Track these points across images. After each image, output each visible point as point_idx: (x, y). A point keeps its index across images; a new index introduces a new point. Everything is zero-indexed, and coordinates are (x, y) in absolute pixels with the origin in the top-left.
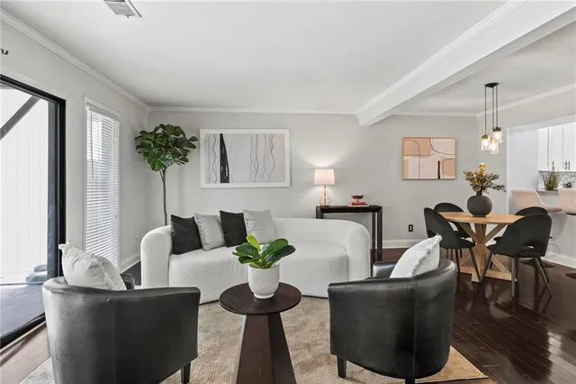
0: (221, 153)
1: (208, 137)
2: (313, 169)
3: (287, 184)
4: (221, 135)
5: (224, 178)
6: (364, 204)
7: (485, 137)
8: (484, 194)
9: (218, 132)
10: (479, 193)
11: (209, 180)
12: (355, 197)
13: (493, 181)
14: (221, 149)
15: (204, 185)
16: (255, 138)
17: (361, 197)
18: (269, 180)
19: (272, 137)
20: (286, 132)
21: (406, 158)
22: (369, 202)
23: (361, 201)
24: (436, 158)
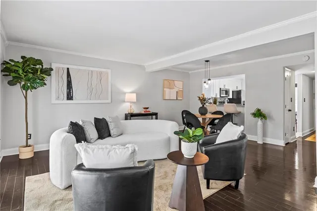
0: (68, 80)
1: (58, 69)
2: (125, 93)
3: (109, 101)
4: (68, 69)
5: (70, 97)
6: (149, 111)
7: (205, 82)
8: (205, 106)
9: (66, 66)
10: (203, 106)
11: (58, 98)
12: (145, 108)
13: (209, 101)
14: (68, 78)
15: (54, 101)
16: (90, 73)
17: (148, 108)
18: (99, 99)
19: (101, 73)
20: (109, 71)
21: (165, 89)
22: (152, 110)
23: (147, 110)
24: (176, 90)
